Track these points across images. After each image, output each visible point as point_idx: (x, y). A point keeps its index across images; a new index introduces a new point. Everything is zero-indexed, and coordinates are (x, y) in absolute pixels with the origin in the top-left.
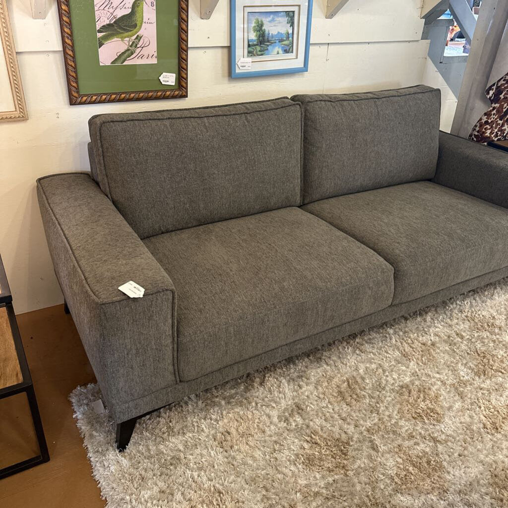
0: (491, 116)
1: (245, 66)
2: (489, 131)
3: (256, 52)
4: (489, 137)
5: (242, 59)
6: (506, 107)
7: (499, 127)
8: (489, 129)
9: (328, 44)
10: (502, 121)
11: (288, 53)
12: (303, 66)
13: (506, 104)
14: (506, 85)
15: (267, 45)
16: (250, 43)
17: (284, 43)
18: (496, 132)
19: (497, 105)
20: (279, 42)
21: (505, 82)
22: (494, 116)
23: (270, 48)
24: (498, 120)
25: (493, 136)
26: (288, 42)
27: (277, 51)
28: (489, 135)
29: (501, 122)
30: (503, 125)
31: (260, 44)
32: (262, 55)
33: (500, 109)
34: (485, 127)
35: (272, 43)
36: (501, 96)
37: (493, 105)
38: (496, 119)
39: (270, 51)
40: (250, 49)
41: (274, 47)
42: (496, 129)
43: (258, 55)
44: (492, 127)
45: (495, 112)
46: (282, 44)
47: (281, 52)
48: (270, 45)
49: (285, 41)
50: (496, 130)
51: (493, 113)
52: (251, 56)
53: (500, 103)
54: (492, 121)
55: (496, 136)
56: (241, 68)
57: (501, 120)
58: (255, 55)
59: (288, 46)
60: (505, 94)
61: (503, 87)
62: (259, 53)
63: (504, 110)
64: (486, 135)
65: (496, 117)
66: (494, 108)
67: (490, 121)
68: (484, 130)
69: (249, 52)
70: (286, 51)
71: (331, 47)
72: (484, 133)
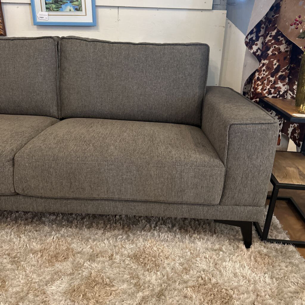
0: (261, 72)
1: (43, 18)
2: (260, 87)
3: (53, 9)
4: (261, 94)
5: (40, 13)
6: (276, 64)
7: (271, 84)
8: (261, 85)
9: (118, 7)
10: (274, 78)
11: (79, 11)
12: (92, 22)
13: (276, 61)
14: (273, 41)
15: (60, 4)
16: (47, 2)
17: (74, 3)
18: (269, 89)
19: (266, 62)
20: (70, 2)
21: (271, 38)
22: (264, 73)
23: (63, 6)
24: (269, 76)
25: (265, 92)
26: (78, 3)
27: (69, 9)
28: (260, 91)
29: (272, 79)
30: (275, 82)
31: (55, 3)
32: (57, 11)
33: (270, 66)
34: (257, 83)
35: (64, 3)
36: (268, 52)
37: (263, 62)
38: (267, 76)
39: (64, 8)
40: (47, 6)
41: (66, 6)
42: (268, 85)
43: (54, 11)
44: (263, 83)
45: (264, 68)
46: (73, 4)
47: (72, 9)
48: (63, 4)
49: (75, 2)
50: (268, 87)
51: (263, 69)
52: (49, 11)
53: (269, 60)
54: (262, 78)
55: (269, 93)
56: (40, 18)
57: (272, 77)
58: (51, 11)
59: (78, 5)
60: (273, 50)
61: (270, 43)
62: (55, 9)
63: (275, 67)
64: (258, 91)
65: (267, 73)
66: (264, 65)
67: (260, 77)
68: (256, 86)
69: (47, 8)
70: (77, 10)
71: (121, 10)
72: (256, 89)
